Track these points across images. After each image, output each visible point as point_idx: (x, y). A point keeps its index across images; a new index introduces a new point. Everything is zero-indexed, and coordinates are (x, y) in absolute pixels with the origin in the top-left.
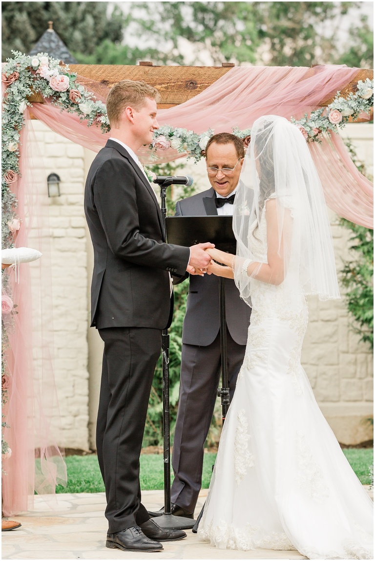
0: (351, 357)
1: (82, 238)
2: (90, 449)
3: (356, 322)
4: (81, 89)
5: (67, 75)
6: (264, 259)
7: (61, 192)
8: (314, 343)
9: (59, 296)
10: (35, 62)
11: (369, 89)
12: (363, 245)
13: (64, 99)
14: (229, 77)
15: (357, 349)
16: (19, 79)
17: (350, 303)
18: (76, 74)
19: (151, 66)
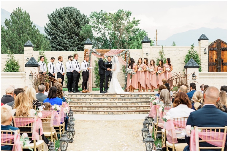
4: (97, 52)
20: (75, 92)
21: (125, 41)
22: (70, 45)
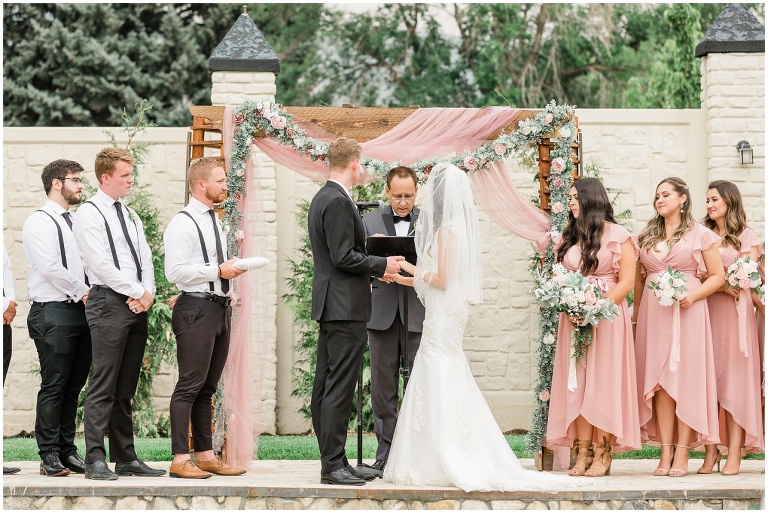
1: (273, 222)
2: (277, 433)
4: (296, 127)
5: (285, 115)
6: (435, 270)
11: (529, 127)
13: (282, 135)
16: (246, 120)
18: (291, 115)
19: (352, 107)
20: (104, 474)
21: (586, 47)
22: (132, 84)
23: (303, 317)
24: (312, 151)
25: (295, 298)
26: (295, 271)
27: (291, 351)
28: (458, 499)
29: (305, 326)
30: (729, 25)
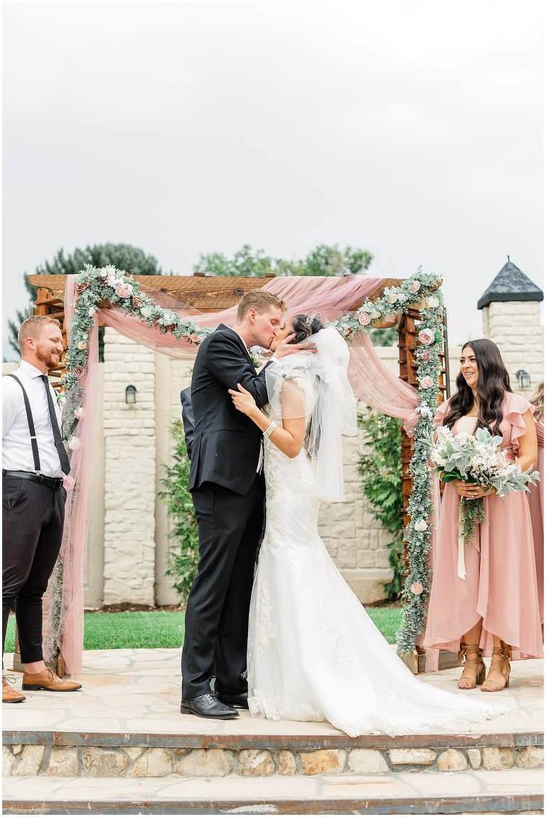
0: (366, 532)
1: (152, 436)
2: (155, 605)
3: (370, 504)
4: (143, 295)
5: (131, 283)
7: (137, 400)
8: (336, 521)
9: (133, 482)
10: (103, 273)
11: (395, 295)
12: (375, 441)
13: (128, 304)
14: (271, 286)
15: (370, 526)
16: (89, 288)
17: (366, 488)
18: (138, 283)
19: (204, 276)
23: (174, 510)
24: (161, 321)
25: (168, 496)
26: (168, 473)
27: (166, 538)
28: (343, 748)
29: (177, 518)
30: (507, 281)
